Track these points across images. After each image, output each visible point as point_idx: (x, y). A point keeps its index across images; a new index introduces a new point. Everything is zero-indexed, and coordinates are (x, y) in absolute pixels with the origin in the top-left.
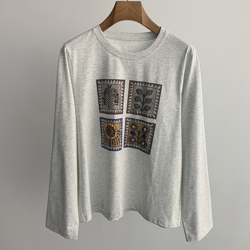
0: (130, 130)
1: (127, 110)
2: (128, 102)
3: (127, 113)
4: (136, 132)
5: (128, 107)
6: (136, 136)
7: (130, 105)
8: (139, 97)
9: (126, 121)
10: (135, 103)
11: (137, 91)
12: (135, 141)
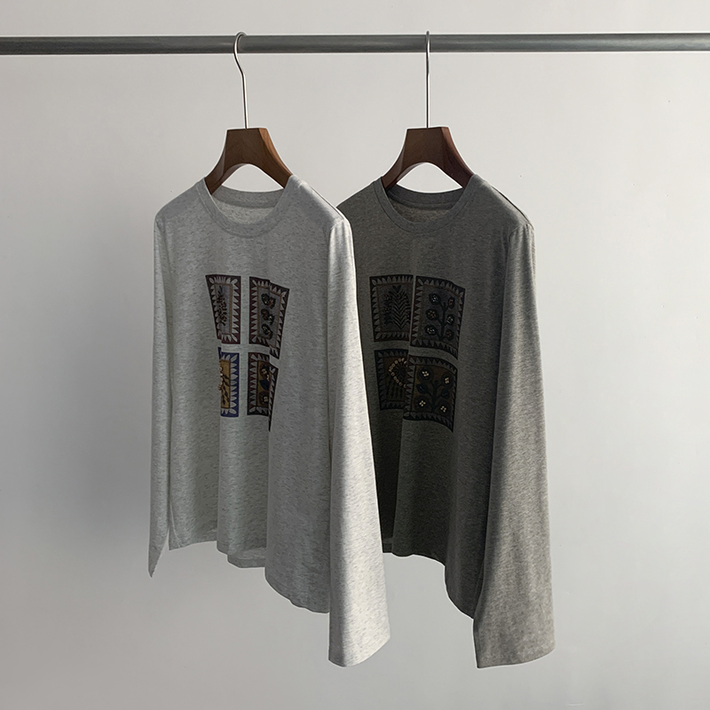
0: (260, 378)
1: (251, 337)
2: (251, 320)
3: (251, 342)
5: (251, 331)
7: (255, 328)
8: (267, 310)
9: (250, 360)
10: (263, 323)
11: (262, 298)
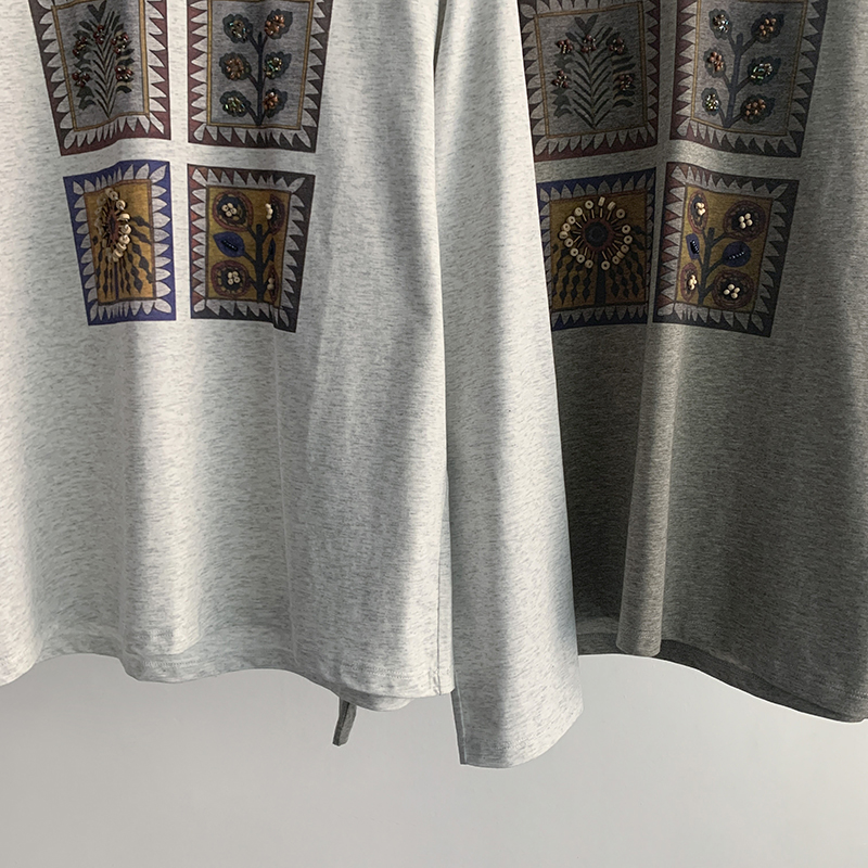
0: (216, 228)
1: (192, 125)
2: (192, 83)
3: (192, 140)
4: (247, 239)
5: (192, 111)
6: (249, 257)
7: (200, 103)
8: (240, 56)
9: (192, 185)
10: (227, 89)
11: (227, 26)
12: (246, 282)
